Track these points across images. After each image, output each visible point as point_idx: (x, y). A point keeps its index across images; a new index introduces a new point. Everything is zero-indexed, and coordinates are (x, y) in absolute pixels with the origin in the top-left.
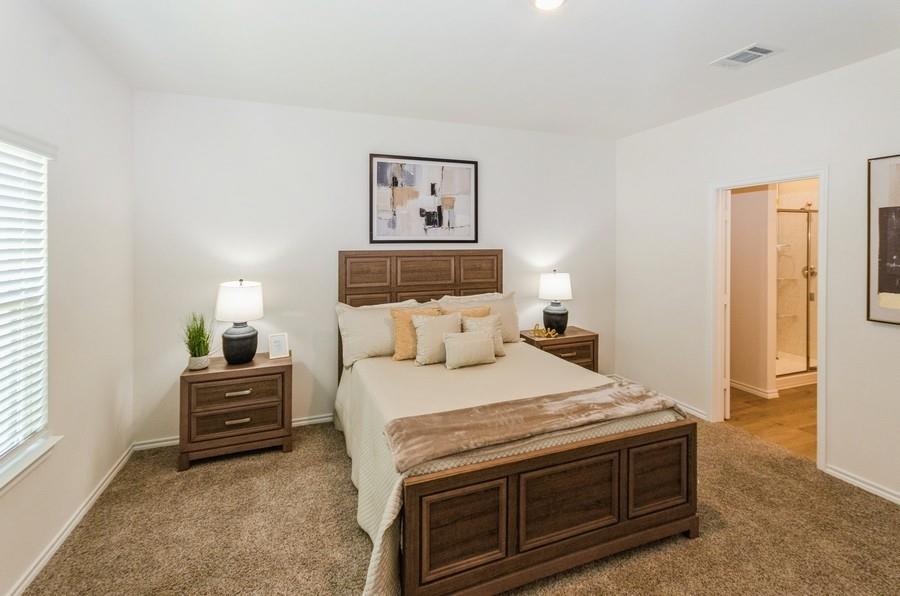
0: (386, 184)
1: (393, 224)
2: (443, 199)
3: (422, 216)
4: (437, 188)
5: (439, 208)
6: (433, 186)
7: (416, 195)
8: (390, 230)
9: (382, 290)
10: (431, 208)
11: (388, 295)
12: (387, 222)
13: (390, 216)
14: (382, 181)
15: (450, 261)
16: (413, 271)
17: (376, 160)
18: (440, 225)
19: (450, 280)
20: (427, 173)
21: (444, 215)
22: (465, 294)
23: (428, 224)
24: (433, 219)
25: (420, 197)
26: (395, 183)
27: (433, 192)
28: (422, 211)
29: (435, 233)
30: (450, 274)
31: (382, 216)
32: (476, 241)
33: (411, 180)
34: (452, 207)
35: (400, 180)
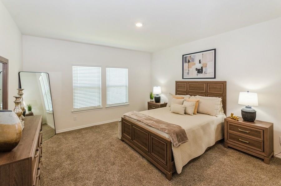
0: (187, 62)
1: (188, 73)
2: (203, 64)
3: (196, 70)
4: (201, 61)
5: (202, 67)
6: (200, 60)
7: (195, 64)
8: (188, 75)
9: (184, 92)
10: (199, 68)
11: (186, 93)
12: (187, 73)
13: (188, 71)
14: (186, 62)
15: (204, 85)
16: (193, 87)
17: (184, 56)
18: (202, 73)
19: (204, 91)
20: (198, 57)
21: (203, 70)
22: (209, 96)
23: (198, 73)
24: (200, 71)
25: (196, 65)
26: (189, 62)
27: (200, 62)
28: (196, 69)
29: (200, 75)
30: (204, 89)
31: (186, 72)
32: (215, 78)
33: (193, 60)
34: (206, 67)
35: (190, 61)
